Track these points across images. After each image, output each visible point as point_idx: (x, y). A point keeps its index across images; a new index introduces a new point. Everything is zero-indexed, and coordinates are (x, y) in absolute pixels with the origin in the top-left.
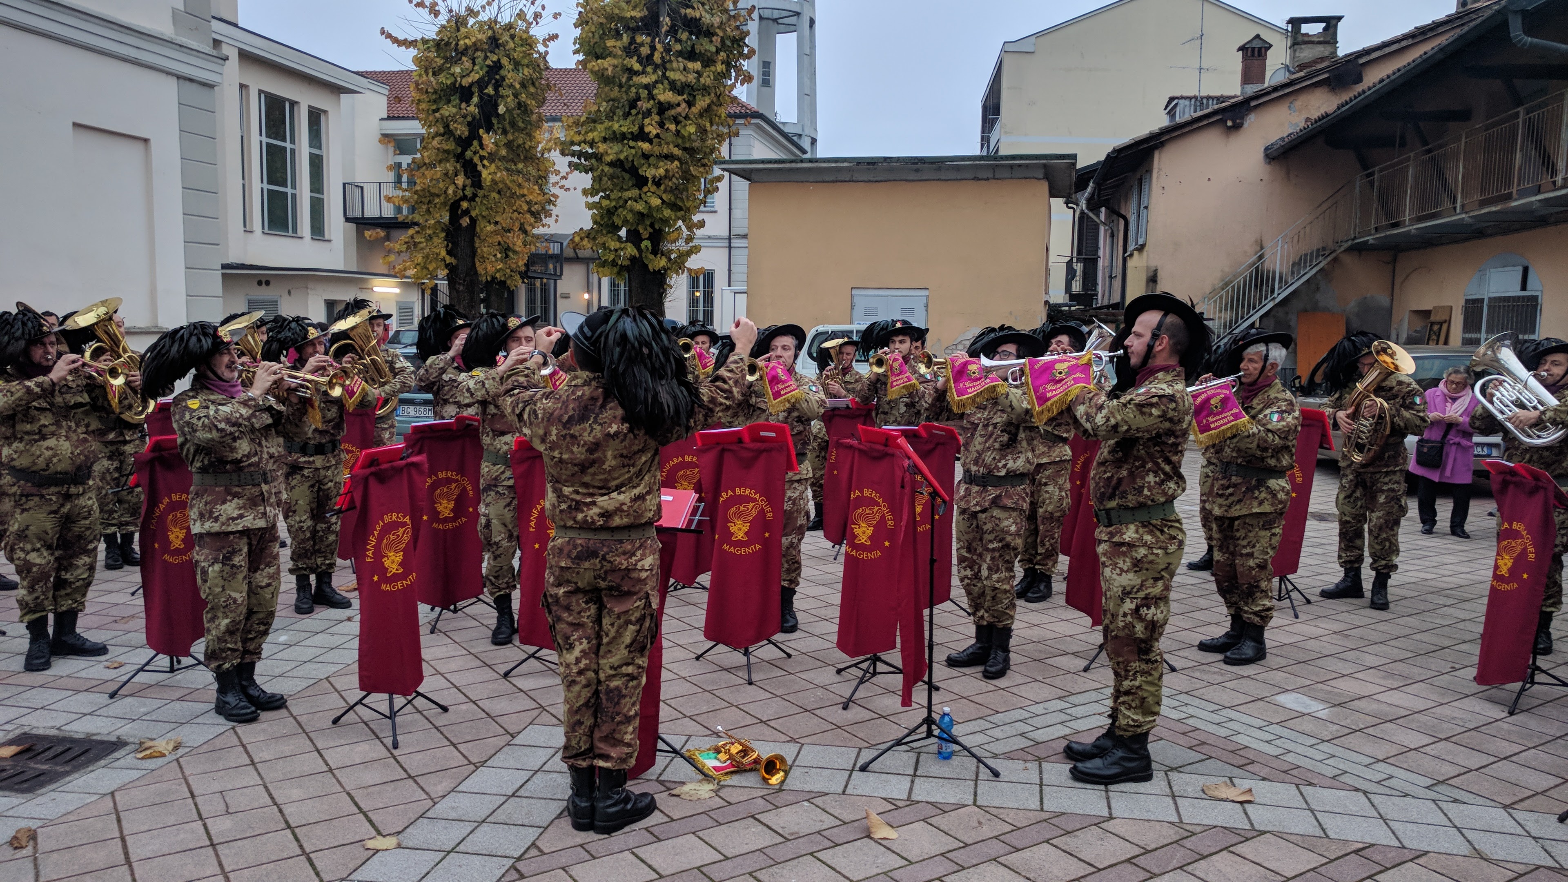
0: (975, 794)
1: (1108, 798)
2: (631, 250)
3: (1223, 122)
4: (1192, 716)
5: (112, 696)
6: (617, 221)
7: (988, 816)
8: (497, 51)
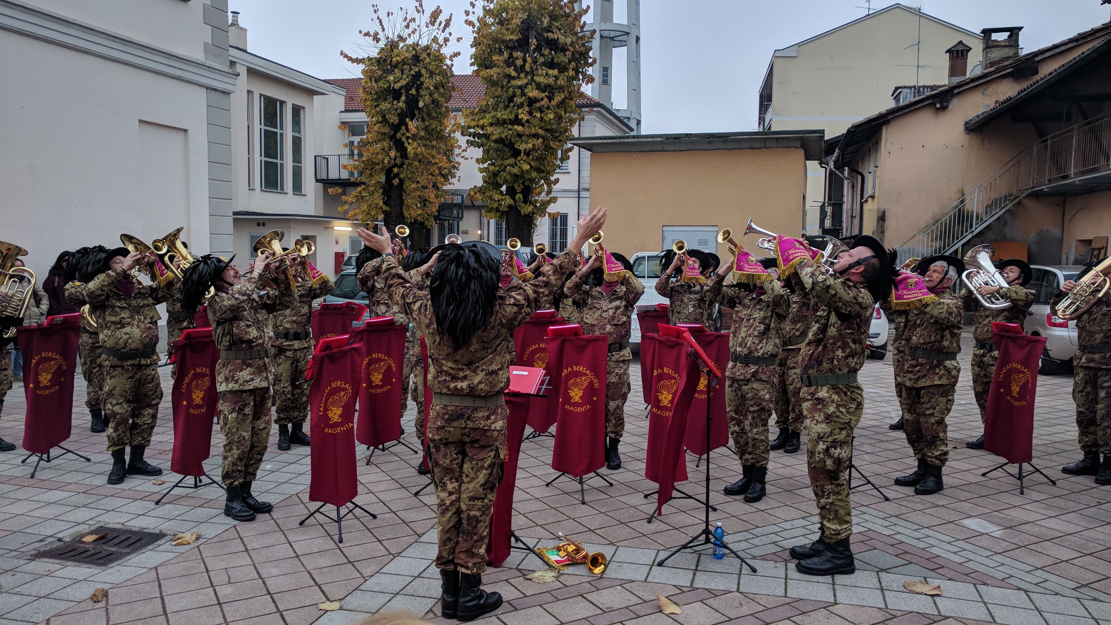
0: (739, 584)
1: (834, 589)
2: (509, 201)
3: (933, 104)
4: (899, 533)
5: (157, 503)
6: (500, 181)
7: (747, 600)
8: (418, 64)
